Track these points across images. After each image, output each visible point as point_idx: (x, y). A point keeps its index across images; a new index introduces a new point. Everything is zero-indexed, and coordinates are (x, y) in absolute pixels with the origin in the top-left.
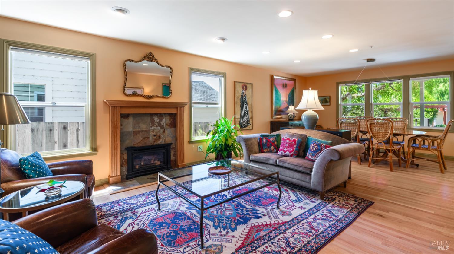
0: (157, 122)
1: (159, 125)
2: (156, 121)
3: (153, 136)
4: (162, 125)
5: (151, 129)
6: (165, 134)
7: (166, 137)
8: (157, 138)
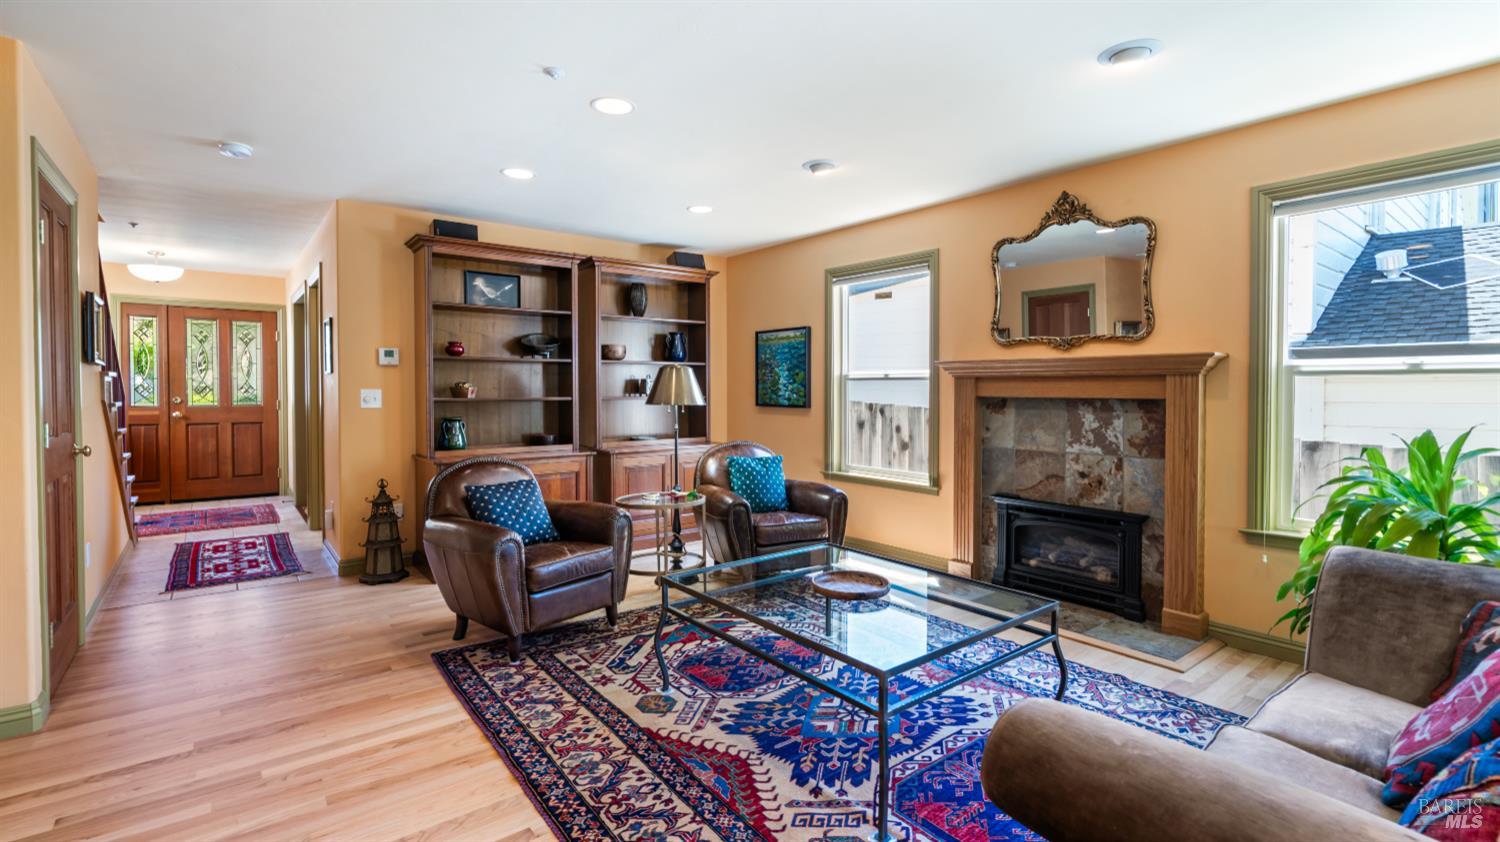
0: (1093, 431)
1: (1100, 439)
2: (1086, 426)
3: (1077, 476)
4: (1111, 443)
5: (1069, 450)
6: (1122, 477)
7: (1126, 489)
8: (1090, 484)
